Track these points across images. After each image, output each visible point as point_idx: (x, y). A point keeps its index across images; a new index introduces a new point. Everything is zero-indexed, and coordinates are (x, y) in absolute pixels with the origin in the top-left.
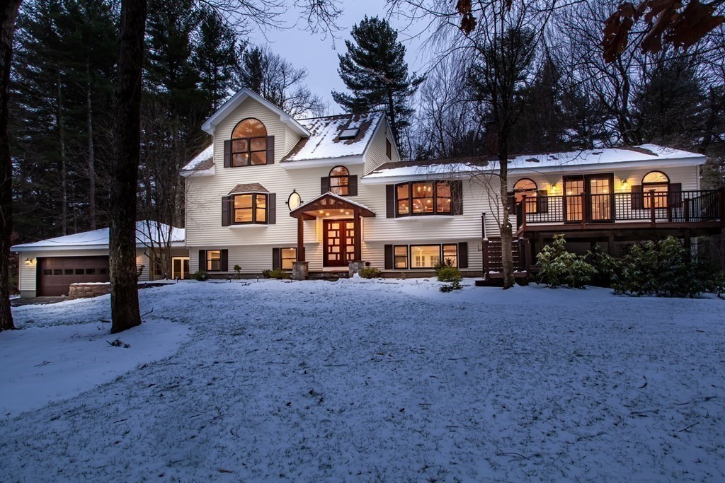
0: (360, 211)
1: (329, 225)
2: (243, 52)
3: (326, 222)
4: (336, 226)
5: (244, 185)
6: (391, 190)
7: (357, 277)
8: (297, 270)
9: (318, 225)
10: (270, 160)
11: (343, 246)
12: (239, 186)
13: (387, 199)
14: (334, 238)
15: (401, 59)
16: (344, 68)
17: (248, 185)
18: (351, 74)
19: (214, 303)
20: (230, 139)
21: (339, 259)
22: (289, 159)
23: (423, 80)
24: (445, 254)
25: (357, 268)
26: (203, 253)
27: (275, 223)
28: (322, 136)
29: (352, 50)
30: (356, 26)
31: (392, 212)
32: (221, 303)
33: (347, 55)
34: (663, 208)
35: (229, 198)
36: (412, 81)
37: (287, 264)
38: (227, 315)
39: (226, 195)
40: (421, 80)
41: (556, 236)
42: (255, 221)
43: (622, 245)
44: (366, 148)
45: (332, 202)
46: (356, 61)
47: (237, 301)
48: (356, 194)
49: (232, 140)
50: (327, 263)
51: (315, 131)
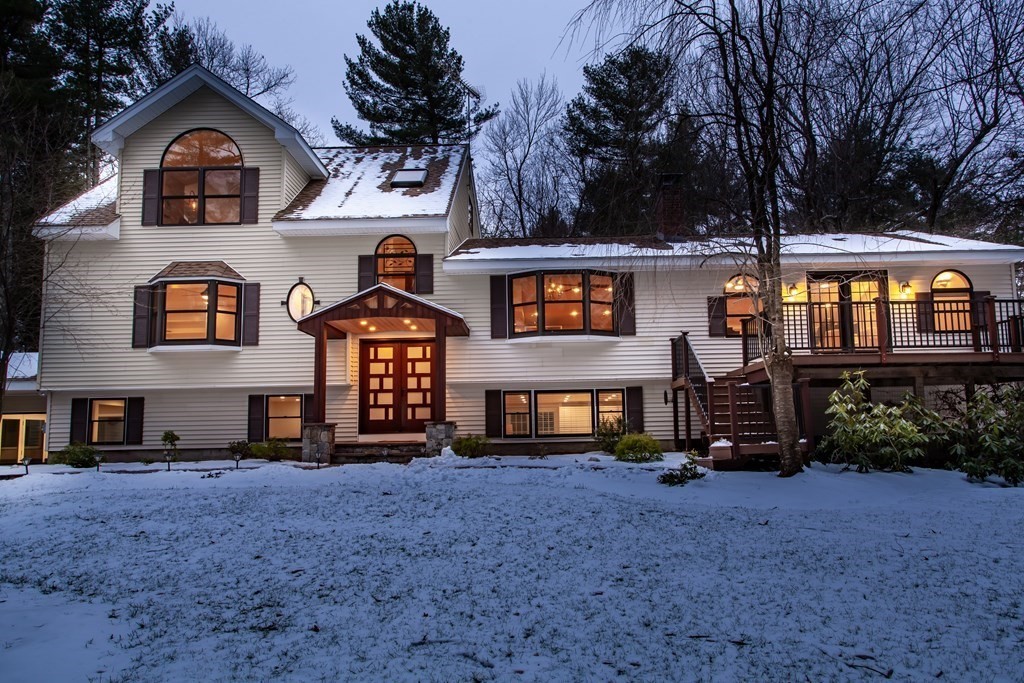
0: (449, 322)
1: (372, 350)
2: (161, 28)
3: (365, 345)
4: (386, 353)
5: (189, 265)
6: (500, 286)
7: (451, 456)
8: (313, 440)
9: (350, 350)
10: (249, 216)
11: (400, 391)
12: (176, 265)
13: (492, 303)
14: (381, 377)
15: (456, 77)
16: (353, 82)
17: (198, 264)
18: (367, 93)
19: (147, 525)
20: (157, 166)
21: (391, 417)
22: (293, 216)
23: (492, 115)
24: (602, 408)
25: (442, 436)
26: (81, 406)
27: (256, 343)
28: (354, 178)
29: (368, 52)
30: (377, 13)
31: (502, 327)
32: (168, 527)
33: (361, 59)
34: (966, 331)
35: (154, 287)
36: (472, 116)
37: (277, 429)
38: (201, 561)
39: (144, 281)
40: (488, 116)
41: (846, 374)
42: (211, 338)
43: (939, 391)
44: (450, 205)
45: (390, 303)
46: (377, 72)
47: (208, 519)
48: (430, 291)
49: (162, 170)
50: (366, 426)
51: (336, 170)
